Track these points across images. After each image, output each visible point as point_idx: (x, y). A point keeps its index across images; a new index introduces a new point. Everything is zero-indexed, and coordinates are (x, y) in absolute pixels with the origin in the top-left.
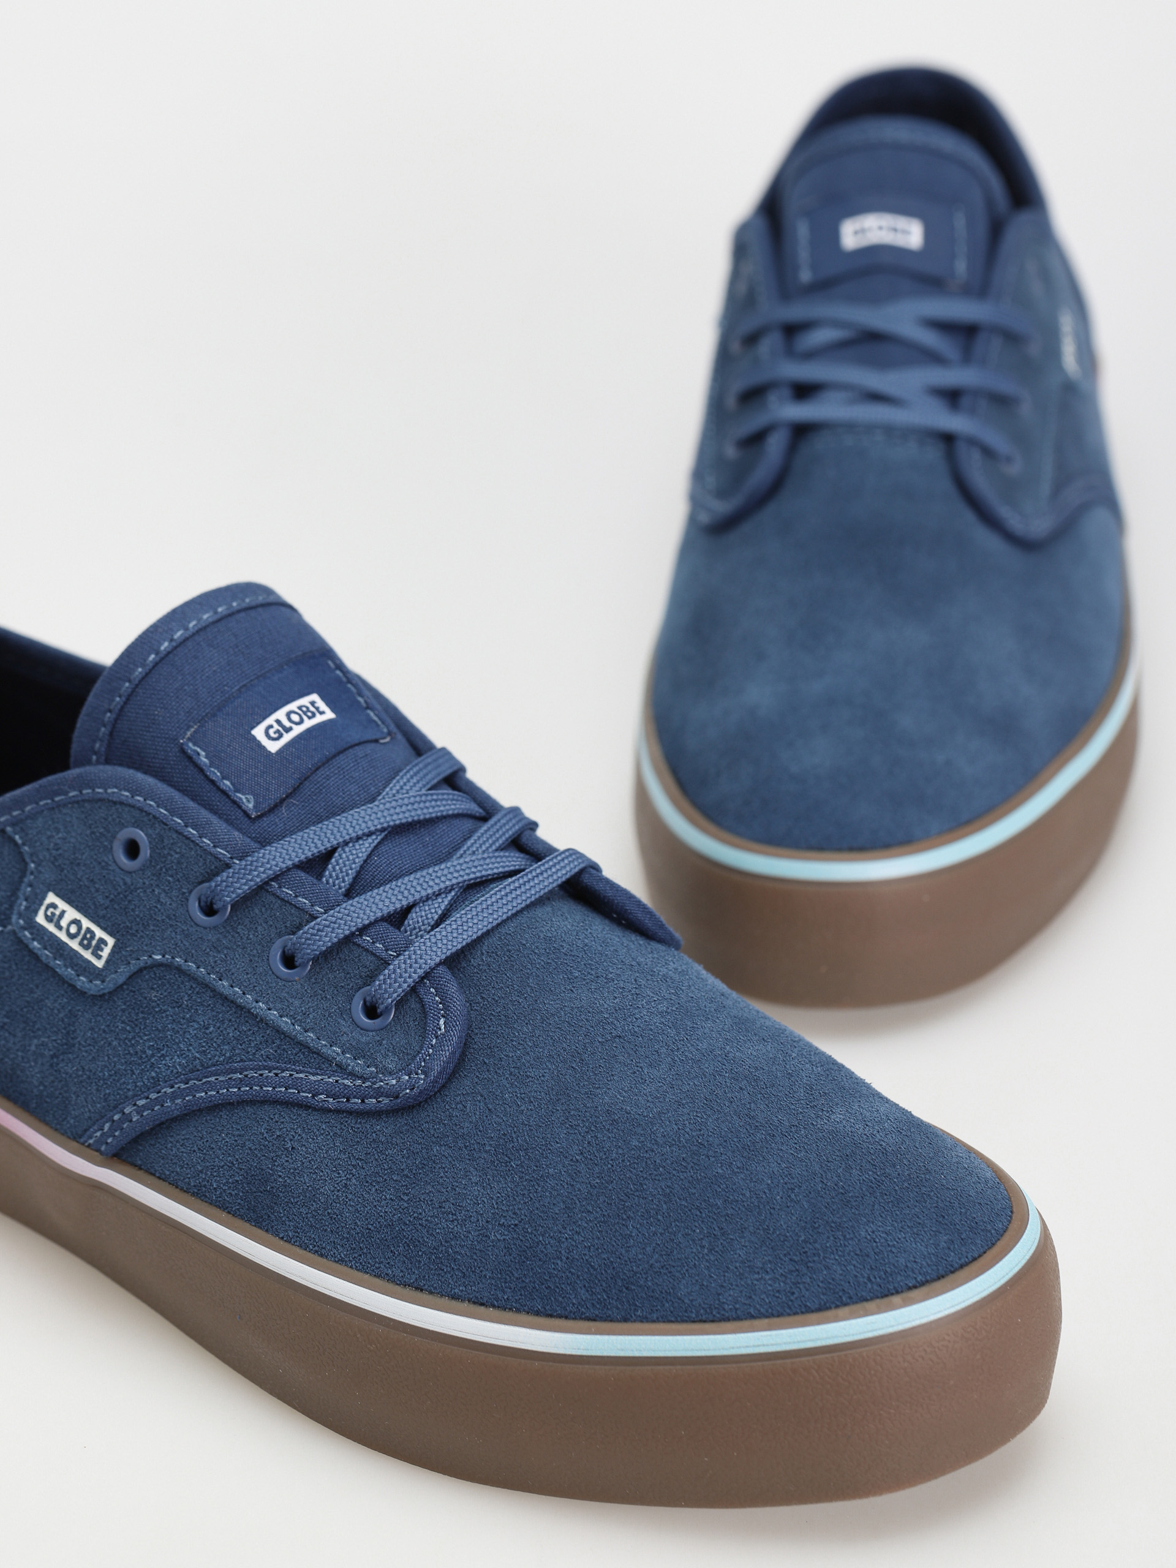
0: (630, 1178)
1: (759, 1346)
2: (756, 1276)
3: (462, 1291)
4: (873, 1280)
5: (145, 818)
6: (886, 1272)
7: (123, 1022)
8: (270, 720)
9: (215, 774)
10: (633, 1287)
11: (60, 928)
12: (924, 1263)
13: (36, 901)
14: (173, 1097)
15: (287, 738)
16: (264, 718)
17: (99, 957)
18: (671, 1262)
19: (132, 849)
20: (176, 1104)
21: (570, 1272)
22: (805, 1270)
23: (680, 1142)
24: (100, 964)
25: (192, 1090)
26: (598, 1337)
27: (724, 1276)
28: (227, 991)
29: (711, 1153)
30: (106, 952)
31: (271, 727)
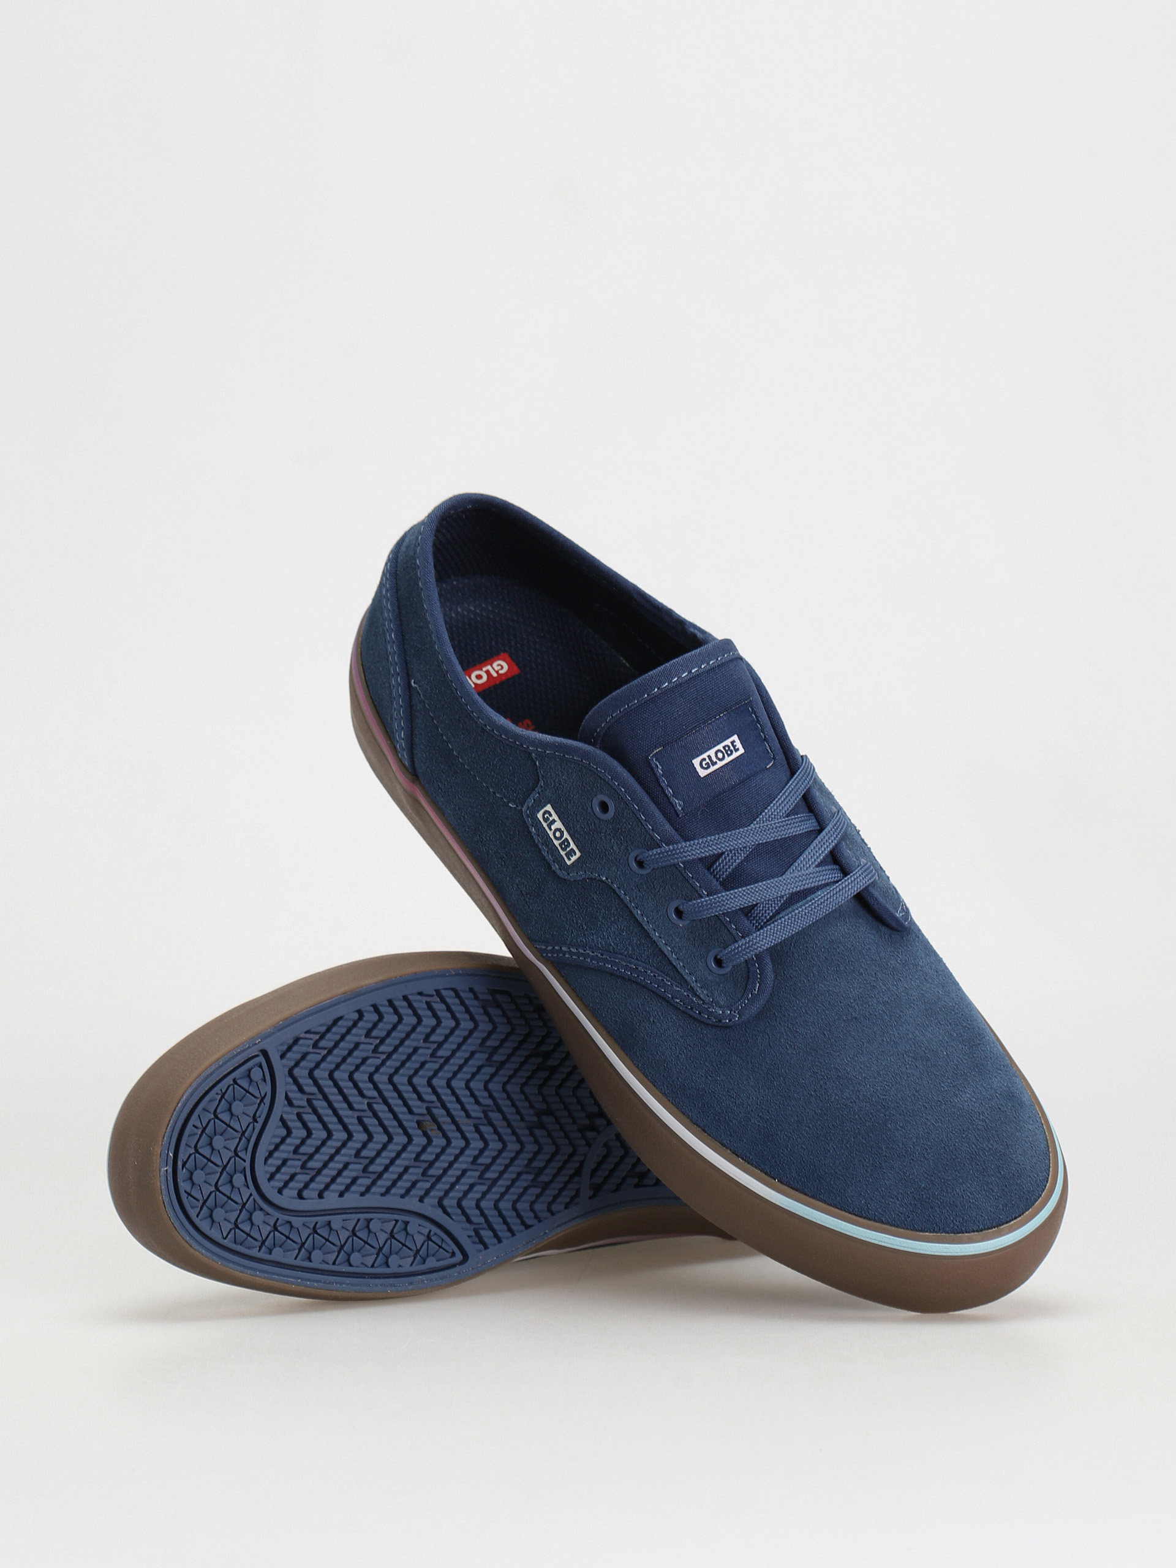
0: (838, 1116)
1: (881, 1242)
2: (892, 1200)
3: (728, 1143)
4: (955, 1222)
5: (617, 797)
6: (963, 1219)
7: (574, 902)
8: (705, 756)
9: (664, 782)
10: (823, 1181)
11: (551, 829)
12: (986, 1217)
13: (540, 805)
14: (593, 958)
15: (712, 769)
16: (701, 754)
17: (570, 859)
18: (847, 1174)
19: (604, 807)
20: (593, 963)
21: (790, 1158)
22: (919, 1205)
23: (872, 1101)
24: (569, 863)
25: (605, 961)
26: (796, 1203)
27: (874, 1193)
28: (640, 919)
29: (887, 1113)
30: (574, 858)
31: (704, 759)
